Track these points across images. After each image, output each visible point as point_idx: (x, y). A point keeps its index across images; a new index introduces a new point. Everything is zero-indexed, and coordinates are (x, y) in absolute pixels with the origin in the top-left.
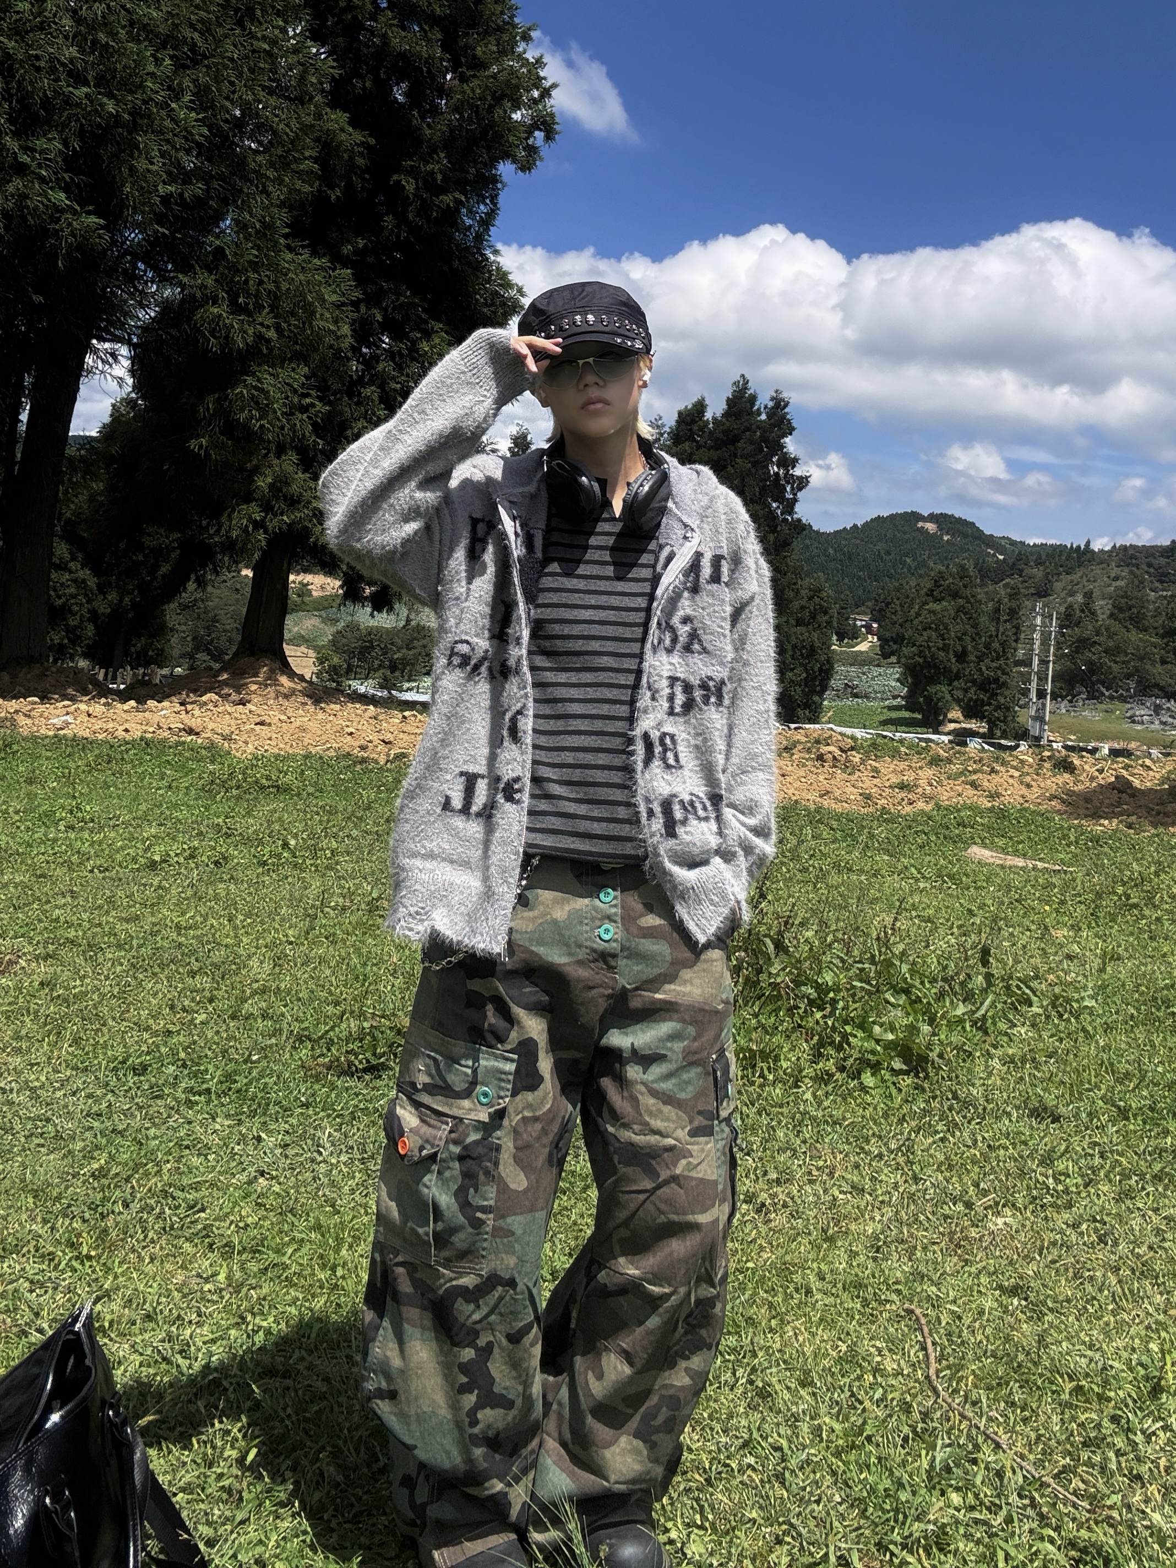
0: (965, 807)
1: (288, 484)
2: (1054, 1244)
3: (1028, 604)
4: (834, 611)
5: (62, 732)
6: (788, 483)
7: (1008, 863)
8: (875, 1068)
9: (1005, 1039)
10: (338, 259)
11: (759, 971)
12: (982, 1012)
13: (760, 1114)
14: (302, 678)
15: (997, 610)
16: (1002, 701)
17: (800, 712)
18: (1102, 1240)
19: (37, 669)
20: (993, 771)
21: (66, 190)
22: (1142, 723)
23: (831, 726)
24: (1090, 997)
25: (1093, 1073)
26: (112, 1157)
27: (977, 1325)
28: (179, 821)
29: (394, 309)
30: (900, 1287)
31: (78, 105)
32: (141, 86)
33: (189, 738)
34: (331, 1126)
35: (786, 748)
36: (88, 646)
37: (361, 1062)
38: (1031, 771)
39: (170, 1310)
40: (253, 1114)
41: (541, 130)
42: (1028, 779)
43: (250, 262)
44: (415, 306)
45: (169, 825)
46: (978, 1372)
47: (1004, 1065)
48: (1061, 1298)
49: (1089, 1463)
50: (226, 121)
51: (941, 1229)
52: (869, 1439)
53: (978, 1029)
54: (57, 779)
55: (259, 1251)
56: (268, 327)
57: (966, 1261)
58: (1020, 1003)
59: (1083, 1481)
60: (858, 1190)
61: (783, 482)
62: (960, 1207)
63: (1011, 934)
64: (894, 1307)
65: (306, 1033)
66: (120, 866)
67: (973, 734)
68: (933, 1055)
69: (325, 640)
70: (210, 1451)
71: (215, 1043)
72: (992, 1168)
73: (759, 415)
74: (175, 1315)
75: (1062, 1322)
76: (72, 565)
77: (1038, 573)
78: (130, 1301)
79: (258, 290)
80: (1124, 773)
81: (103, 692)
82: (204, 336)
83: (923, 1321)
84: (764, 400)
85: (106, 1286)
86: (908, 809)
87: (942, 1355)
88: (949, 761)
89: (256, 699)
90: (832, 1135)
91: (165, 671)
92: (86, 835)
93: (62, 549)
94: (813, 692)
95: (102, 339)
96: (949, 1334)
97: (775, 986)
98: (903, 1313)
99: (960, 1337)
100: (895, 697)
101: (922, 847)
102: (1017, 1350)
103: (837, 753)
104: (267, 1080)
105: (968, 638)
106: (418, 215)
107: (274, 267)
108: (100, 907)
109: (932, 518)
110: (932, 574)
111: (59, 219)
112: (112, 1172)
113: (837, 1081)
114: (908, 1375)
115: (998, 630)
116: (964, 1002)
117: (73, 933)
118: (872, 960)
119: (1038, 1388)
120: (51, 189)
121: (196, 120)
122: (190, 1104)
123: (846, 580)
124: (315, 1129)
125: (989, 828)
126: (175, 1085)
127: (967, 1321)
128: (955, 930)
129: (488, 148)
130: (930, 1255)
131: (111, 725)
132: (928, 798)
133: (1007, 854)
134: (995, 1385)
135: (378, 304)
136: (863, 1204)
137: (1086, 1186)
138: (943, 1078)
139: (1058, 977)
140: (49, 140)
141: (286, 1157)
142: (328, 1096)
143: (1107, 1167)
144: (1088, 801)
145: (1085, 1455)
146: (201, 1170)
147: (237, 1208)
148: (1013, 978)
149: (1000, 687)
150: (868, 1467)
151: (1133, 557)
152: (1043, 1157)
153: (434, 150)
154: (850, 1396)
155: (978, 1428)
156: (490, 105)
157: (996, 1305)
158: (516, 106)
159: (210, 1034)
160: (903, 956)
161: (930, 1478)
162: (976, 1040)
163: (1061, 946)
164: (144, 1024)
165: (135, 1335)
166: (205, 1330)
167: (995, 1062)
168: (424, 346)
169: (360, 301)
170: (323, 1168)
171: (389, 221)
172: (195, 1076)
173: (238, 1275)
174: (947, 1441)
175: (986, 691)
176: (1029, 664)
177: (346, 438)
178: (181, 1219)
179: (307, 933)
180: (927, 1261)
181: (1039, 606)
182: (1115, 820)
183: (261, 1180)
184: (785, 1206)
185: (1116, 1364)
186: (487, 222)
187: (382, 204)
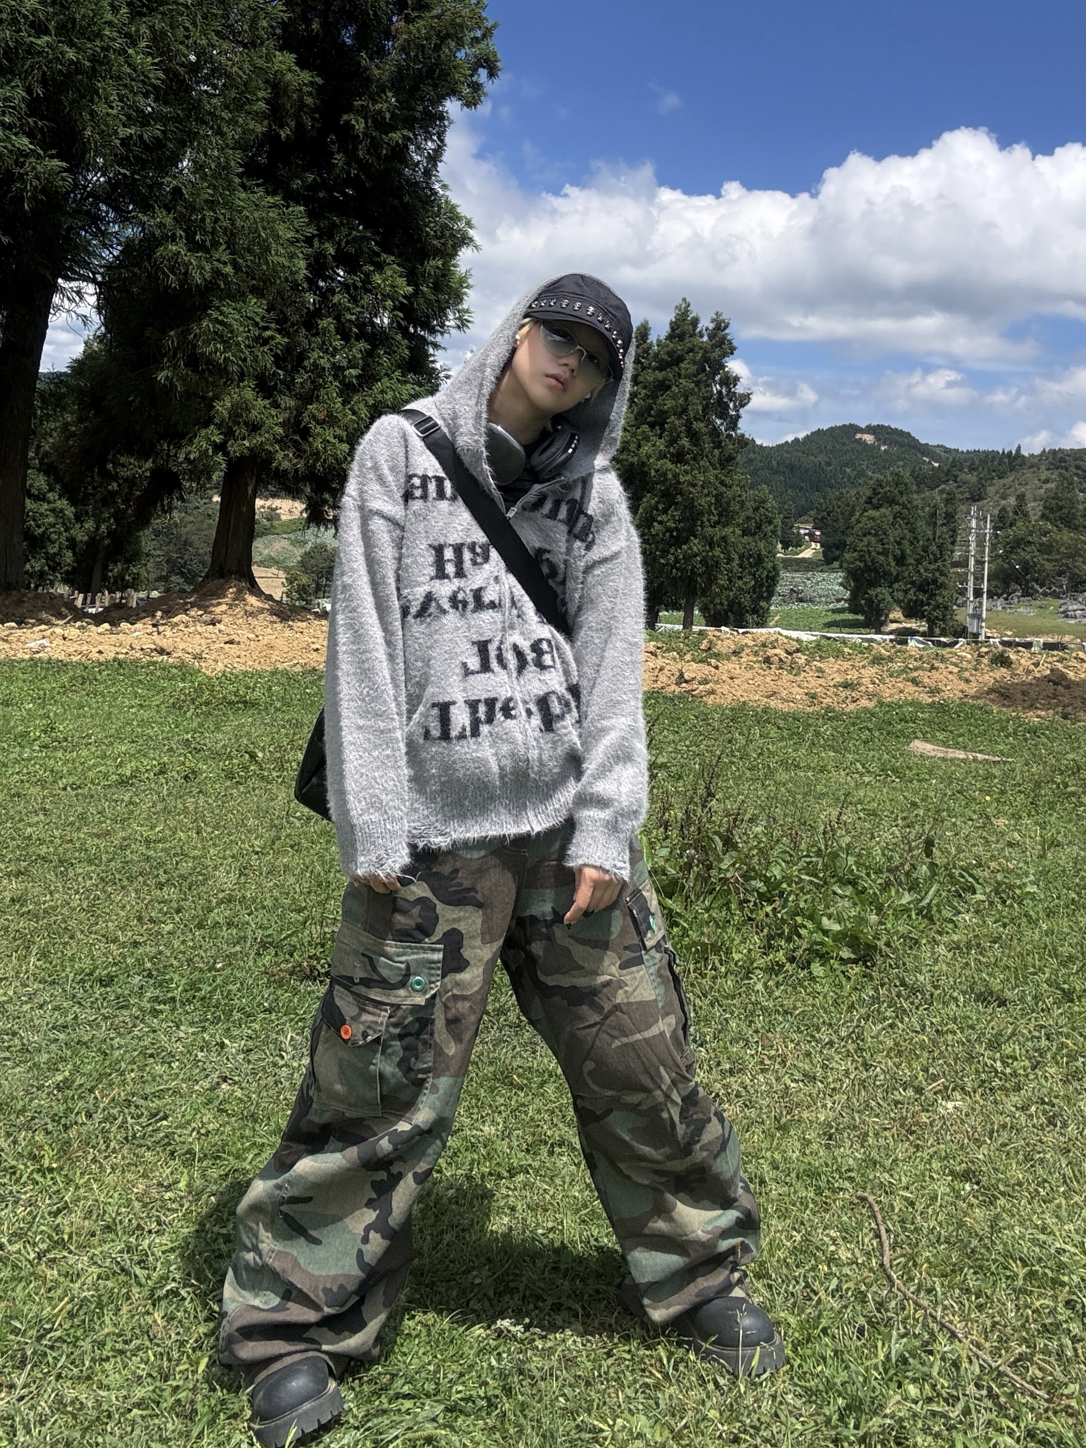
0: (908, 703)
1: (248, 410)
2: (1004, 1126)
3: (963, 508)
4: (778, 521)
5: (37, 656)
6: (731, 400)
7: (950, 756)
8: (824, 958)
9: (950, 926)
10: (291, 197)
11: (709, 867)
12: (927, 901)
13: (712, 1005)
14: (269, 598)
15: (933, 515)
16: (941, 601)
17: (749, 618)
18: (1051, 1122)
19: (14, 595)
20: (933, 668)
21: (30, 135)
22: (1076, 617)
23: (778, 629)
24: (1033, 883)
25: (1037, 956)
26: (76, 1069)
27: (930, 1211)
28: (150, 737)
29: (347, 243)
30: (853, 1174)
31: (40, 53)
32: (99, 35)
33: (160, 659)
34: (294, 1030)
35: (734, 652)
36: (67, 572)
38: (969, 666)
39: (130, 1221)
40: (216, 1021)
41: (484, 67)
42: (966, 674)
43: (207, 201)
44: (368, 239)
45: (141, 741)
46: (932, 1259)
47: (949, 951)
48: (1012, 1182)
49: (1046, 1351)
50: (182, 65)
51: (892, 1115)
52: (825, 1331)
53: (924, 917)
54: (33, 699)
55: (219, 1157)
56: (225, 263)
57: (917, 1147)
58: (964, 890)
59: (1041, 1369)
60: (811, 1078)
61: (725, 400)
62: (910, 1092)
63: (954, 824)
64: (847, 1196)
65: (269, 940)
66: (92, 782)
67: (912, 633)
68: (881, 944)
69: (293, 562)
70: (166, 1364)
71: (181, 952)
72: (941, 1053)
73: (702, 336)
74: (135, 1225)
75: (1014, 1205)
76: (50, 495)
77: (972, 478)
78: (91, 1212)
79: (214, 228)
80: (1059, 666)
81: (79, 615)
82: (164, 273)
83: (876, 1208)
84: (706, 323)
85: (66, 1198)
86: (852, 707)
87: (896, 1242)
88: (891, 659)
89: (226, 619)
90: (783, 1025)
91: (142, 595)
92: (60, 754)
93: (38, 481)
94: (760, 597)
95: (68, 279)
96: (903, 1221)
97: (724, 881)
98: (856, 1201)
99: (913, 1223)
100: (838, 600)
101: (866, 742)
102: (970, 1236)
103: (783, 655)
104: (230, 987)
105: (906, 543)
106: (368, 153)
107: (228, 205)
108: (72, 824)
109: (870, 429)
110: (872, 482)
111: (23, 164)
112: (77, 1083)
113: (787, 971)
114: (863, 1264)
115: (935, 533)
116: (909, 891)
117: (45, 850)
118: (819, 853)
119: (992, 1274)
120: (16, 134)
121: (153, 64)
122: (155, 1013)
123: (790, 492)
124: (277, 1033)
125: (930, 722)
126: (141, 995)
127: (920, 1207)
128: (900, 822)
129: (435, 86)
130: (882, 1141)
131: (85, 647)
132: (870, 696)
133: (948, 747)
134: (948, 1272)
135: (330, 237)
136: (815, 1092)
137: (1034, 1068)
138: (890, 965)
139: (999, 864)
140: (13, 87)
141: (249, 1062)
142: (290, 1001)
143: (1054, 1049)
144: (1024, 693)
145: (1041, 1343)
146: (165, 1077)
147: (198, 1116)
148: (954, 867)
149: (938, 588)
150: (824, 1359)
151: (1062, 460)
152: (990, 1040)
153: (382, 89)
154: (805, 1287)
155: (934, 1318)
156: (436, 44)
157: (948, 1190)
158: (460, 44)
159: (176, 943)
160: (849, 848)
161: (886, 1372)
162: (921, 927)
163: (1003, 834)
164: (111, 936)
165: (95, 1248)
166: (165, 1239)
167: (941, 950)
168: (377, 279)
169: (314, 236)
170: (284, 1073)
171: (339, 159)
172: (160, 985)
173: (199, 1183)
174: (902, 1331)
175: (925, 592)
176: (966, 564)
177: (304, 368)
178: (143, 1127)
179: (273, 843)
180: (879, 1148)
181: (974, 509)
182: (1051, 711)
183: (223, 1086)
184: (738, 1096)
185: (1067, 1247)
186: (435, 158)
187: (333, 143)
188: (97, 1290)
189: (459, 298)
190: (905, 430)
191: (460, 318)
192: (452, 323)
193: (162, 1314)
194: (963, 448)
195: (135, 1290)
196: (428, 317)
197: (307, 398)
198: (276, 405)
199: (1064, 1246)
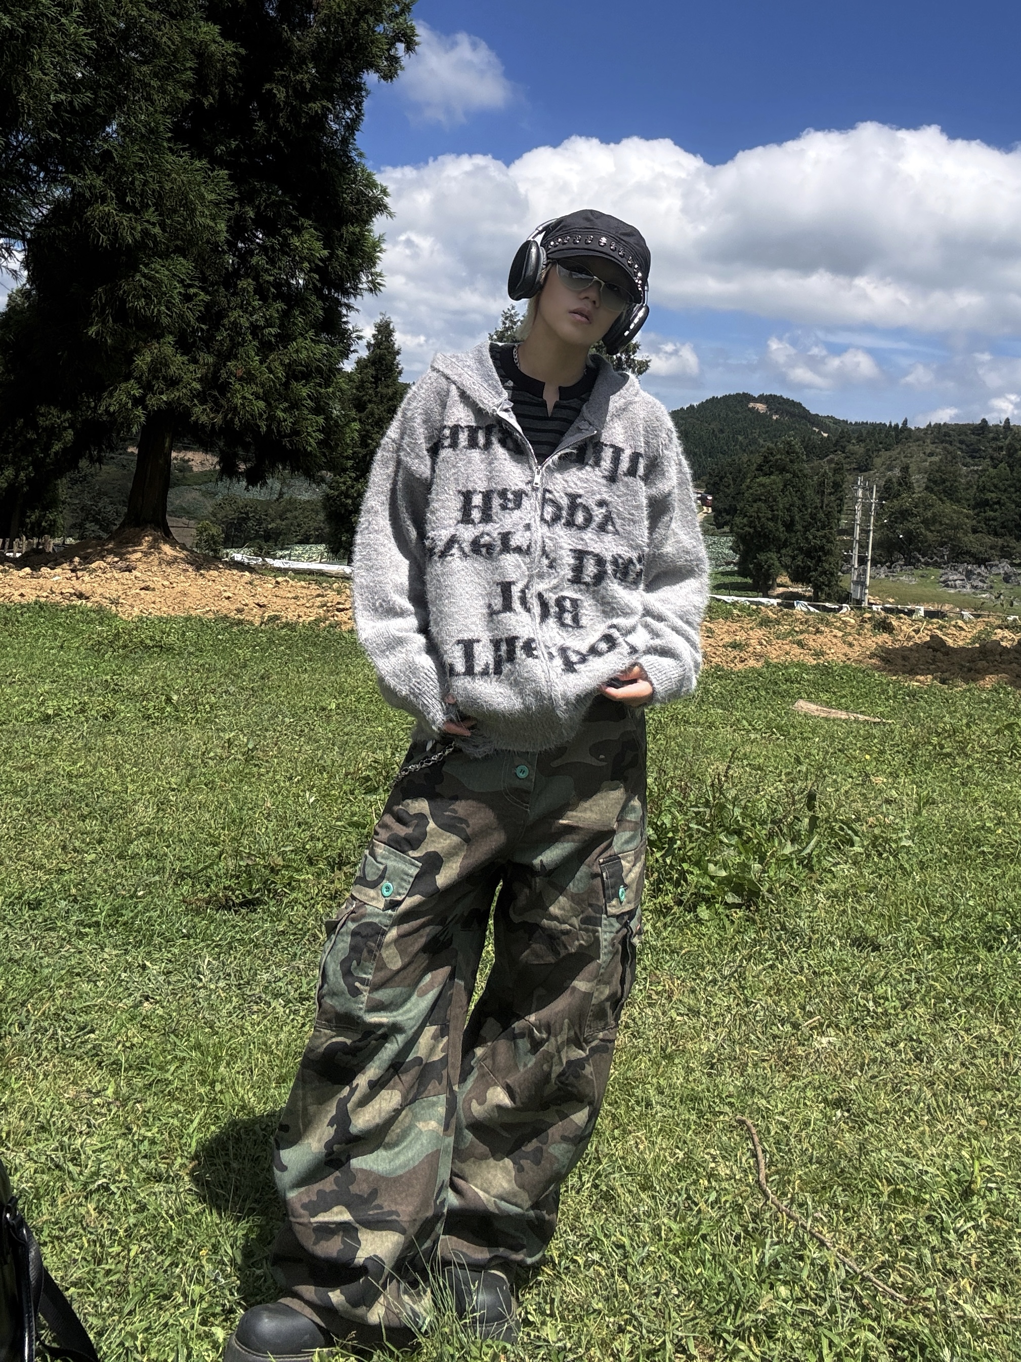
0: (793, 665)
1: (167, 366)
2: (874, 1060)
3: (851, 478)
7: (832, 716)
8: (709, 902)
9: (829, 875)
10: (216, 162)
12: (808, 851)
14: (184, 547)
15: (822, 484)
16: (827, 567)
18: (918, 1057)
20: (818, 631)
22: (955, 587)
24: (908, 838)
25: (910, 906)
26: (9, 984)
27: (803, 1134)
28: (71, 679)
29: (266, 207)
30: (732, 1100)
32: (33, 3)
33: (79, 603)
34: (210, 956)
37: (237, 897)
38: (852, 631)
39: (62, 1122)
40: (138, 945)
41: (402, 41)
42: (850, 639)
43: (136, 164)
44: (286, 204)
45: (61, 682)
46: (804, 1177)
47: (828, 899)
48: (880, 1110)
49: (906, 1259)
50: (112, 34)
51: (771, 1048)
52: (704, 1237)
53: (804, 866)
55: (144, 1069)
56: (154, 224)
57: (793, 1077)
58: (843, 843)
59: (901, 1276)
60: (694, 1012)
62: (788, 1028)
63: (835, 781)
64: (727, 1118)
65: (187, 871)
66: (16, 719)
67: (800, 597)
68: (764, 889)
69: (205, 513)
70: (99, 1249)
71: (103, 880)
72: (817, 992)
74: (67, 1126)
75: (881, 1132)
77: (859, 449)
78: (26, 1113)
79: (143, 190)
80: (939, 633)
82: (94, 233)
83: (754, 1131)
85: (3, 1100)
86: (740, 666)
87: (771, 1162)
88: (778, 622)
89: (141, 566)
90: (670, 963)
91: (58, 541)
96: (778, 1143)
98: (735, 1124)
99: (787, 1145)
100: (728, 564)
101: (752, 701)
102: (840, 1157)
104: (152, 913)
105: (795, 509)
106: (288, 121)
107: (158, 168)
109: (763, 399)
110: (763, 450)
112: (10, 996)
113: (675, 913)
114: (740, 1180)
115: (822, 502)
116: (791, 842)
118: (707, 804)
119: (860, 1191)
121: (85, 35)
122: (81, 936)
124: (196, 957)
125: (814, 684)
126: (67, 919)
127: (794, 1130)
128: (783, 777)
129: (353, 59)
130: (760, 1071)
131: (7, 590)
132: (758, 656)
133: (831, 707)
134: (820, 1189)
135: (251, 202)
136: (699, 1025)
137: (904, 1008)
138: (772, 911)
139: (877, 820)
141: (169, 983)
142: (207, 928)
143: (923, 991)
144: (904, 658)
145: (902, 1252)
146: (91, 994)
147: (124, 1030)
148: (836, 820)
149: (825, 555)
150: (703, 1263)
151: (946, 434)
152: (863, 981)
153: (303, 61)
154: (687, 1199)
155: (804, 1228)
156: (355, 20)
157: (820, 1116)
158: (379, 20)
159: (99, 872)
160: (735, 801)
161: (760, 1273)
162: (802, 876)
163: (881, 791)
164: (38, 863)
165: (30, 1145)
166: (95, 1140)
167: (820, 897)
168: (295, 241)
169: (235, 199)
170: (202, 993)
171: (260, 126)
172: (86, 910)
173: (125, 1090)
174: (776, 1239)
175: (812, 558)
176: (850, 532)
177: (223, 326)
178: (72, 1040)
179: (189, 780)
180: (758, 1077)
181: (860, 480)
182: (930, 676)
183: (146, 1004)
184: (627, 1027)
185: (930, 1170)
186: (352, 127)
187: (255, 110)
188: (34, 1183)
189: (371, 260)
190: (797, 400)
191: (372, 282)
192: (365, 286)
193: (94, 1206)
194: (853, 419)
195: (69, 1184)
196: (341, 279)
197: (225, 356)
198: (195, 361)
199: (926, 1168)
